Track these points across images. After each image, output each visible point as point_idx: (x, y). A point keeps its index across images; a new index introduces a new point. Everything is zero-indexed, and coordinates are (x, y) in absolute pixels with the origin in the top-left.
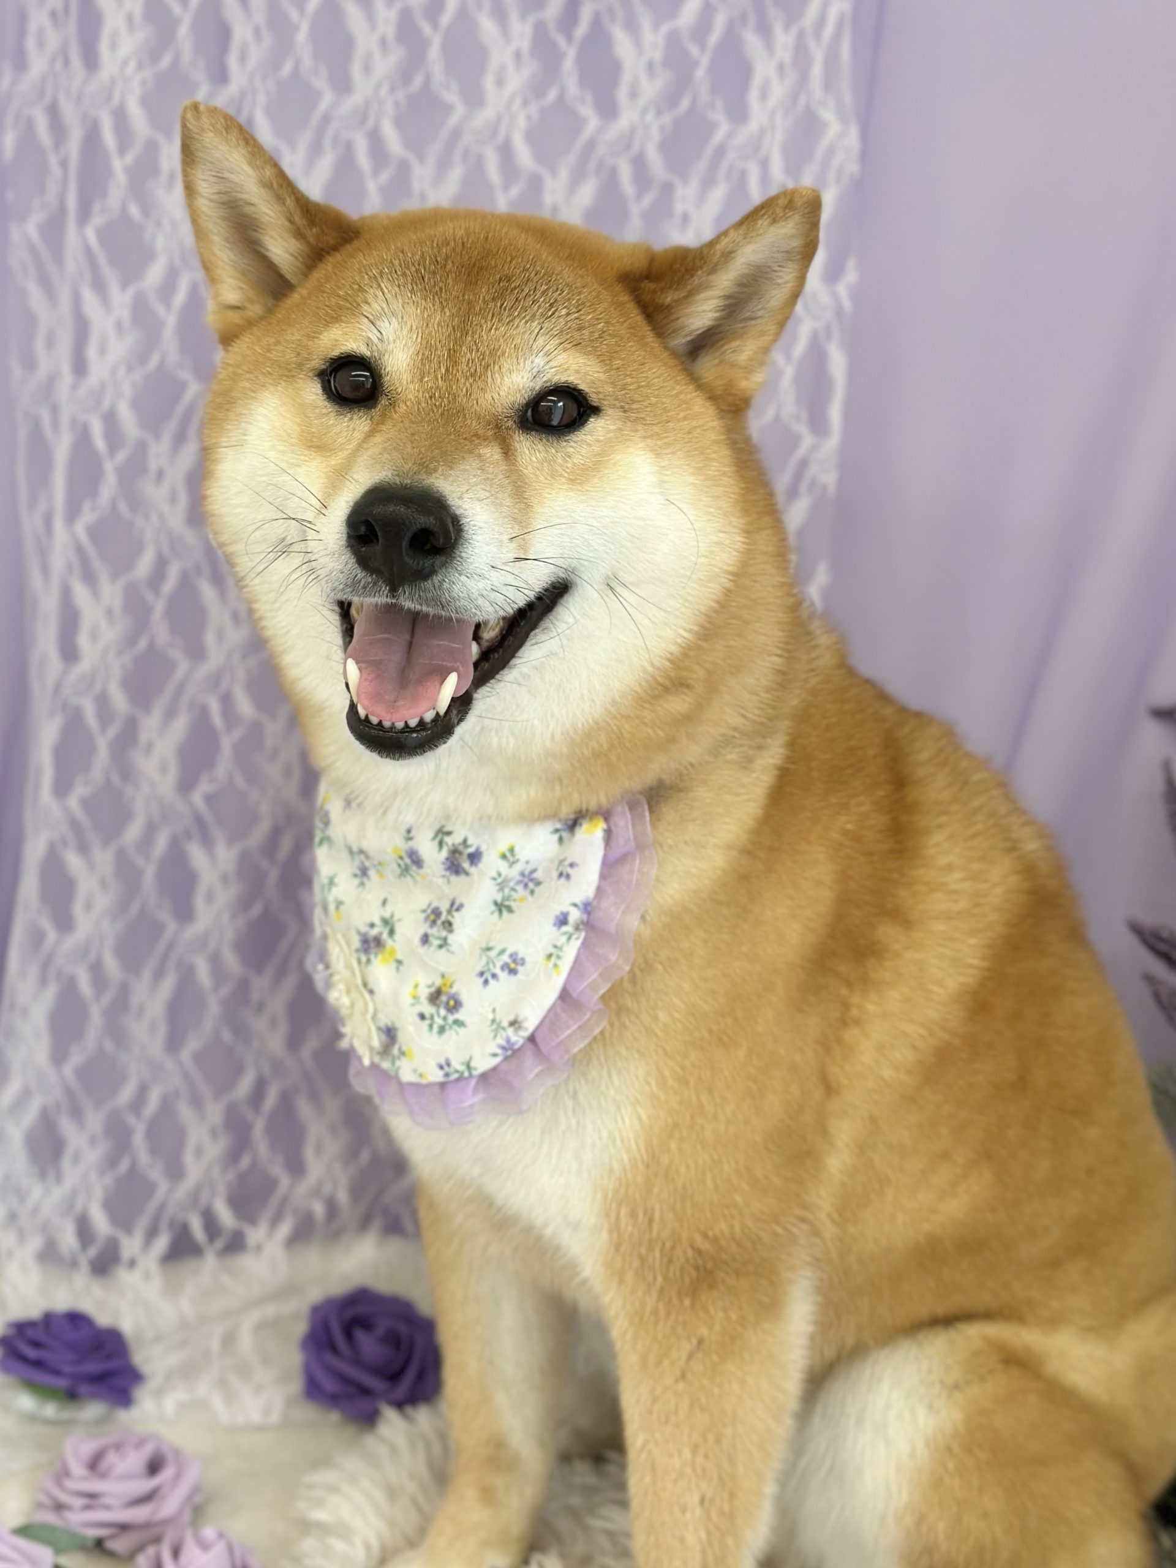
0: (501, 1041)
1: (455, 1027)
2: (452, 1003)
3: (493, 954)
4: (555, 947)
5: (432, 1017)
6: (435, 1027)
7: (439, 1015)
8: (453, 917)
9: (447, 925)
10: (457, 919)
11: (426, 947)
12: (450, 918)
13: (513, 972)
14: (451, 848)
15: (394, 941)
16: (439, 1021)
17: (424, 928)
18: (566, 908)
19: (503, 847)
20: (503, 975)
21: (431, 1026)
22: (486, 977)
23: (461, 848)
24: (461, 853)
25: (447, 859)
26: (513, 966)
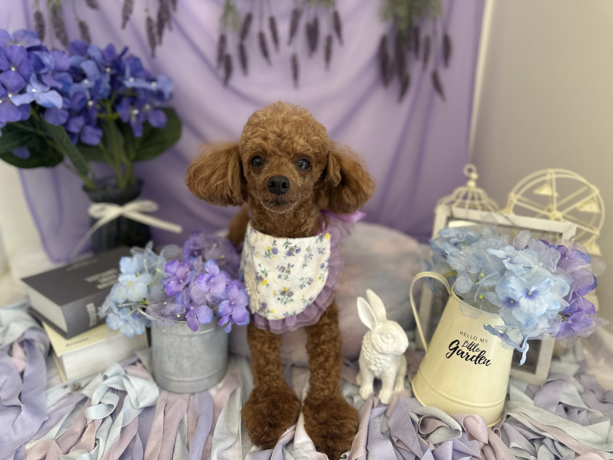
0: (306, 304)
1: (290, 302)
2: (290, 294)
3: (304, 280)
4: (321, 275)
5: (283, 299)
6: (283, 302)
7: (285, 298)
8: (290, 269)
9: (288, 272)
10: (292, 270)
11: (280, 279)
12: (289, 269)
13: (309, 284)
14: (290, 248)
15: (267, 278)
16: (285, 300)
17: (280, 273)
18: (323, 262)
19: (307, 247)
20: (307, 285)
21: (282, 302)
22: (302, 287)
23: (294, 248)
24: (294, 249)
25: (288, 251)
26: (310, 282)
